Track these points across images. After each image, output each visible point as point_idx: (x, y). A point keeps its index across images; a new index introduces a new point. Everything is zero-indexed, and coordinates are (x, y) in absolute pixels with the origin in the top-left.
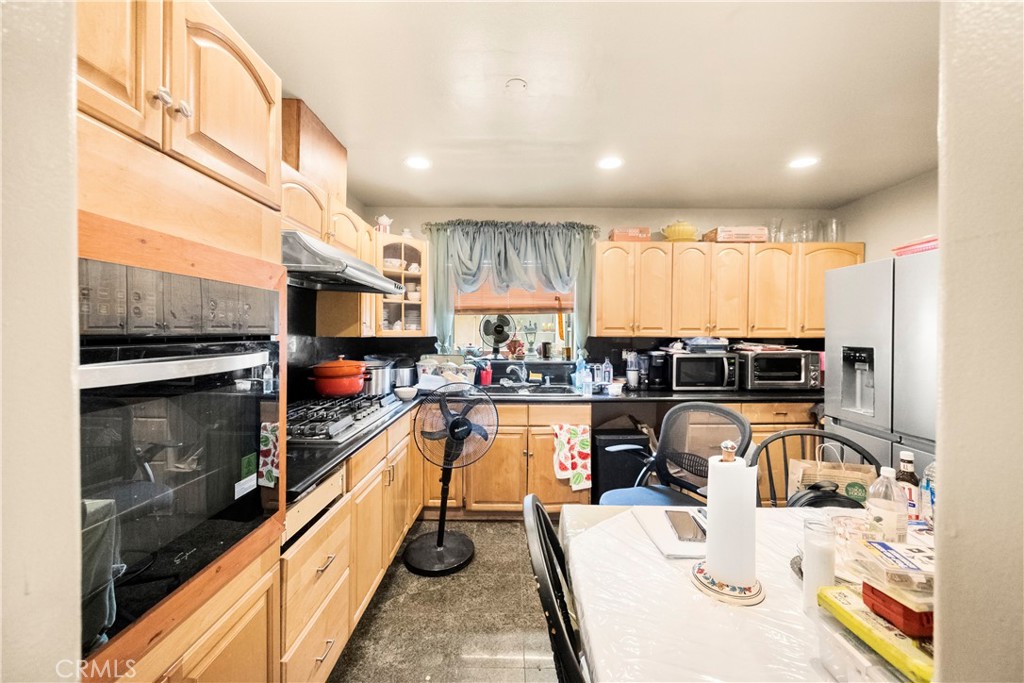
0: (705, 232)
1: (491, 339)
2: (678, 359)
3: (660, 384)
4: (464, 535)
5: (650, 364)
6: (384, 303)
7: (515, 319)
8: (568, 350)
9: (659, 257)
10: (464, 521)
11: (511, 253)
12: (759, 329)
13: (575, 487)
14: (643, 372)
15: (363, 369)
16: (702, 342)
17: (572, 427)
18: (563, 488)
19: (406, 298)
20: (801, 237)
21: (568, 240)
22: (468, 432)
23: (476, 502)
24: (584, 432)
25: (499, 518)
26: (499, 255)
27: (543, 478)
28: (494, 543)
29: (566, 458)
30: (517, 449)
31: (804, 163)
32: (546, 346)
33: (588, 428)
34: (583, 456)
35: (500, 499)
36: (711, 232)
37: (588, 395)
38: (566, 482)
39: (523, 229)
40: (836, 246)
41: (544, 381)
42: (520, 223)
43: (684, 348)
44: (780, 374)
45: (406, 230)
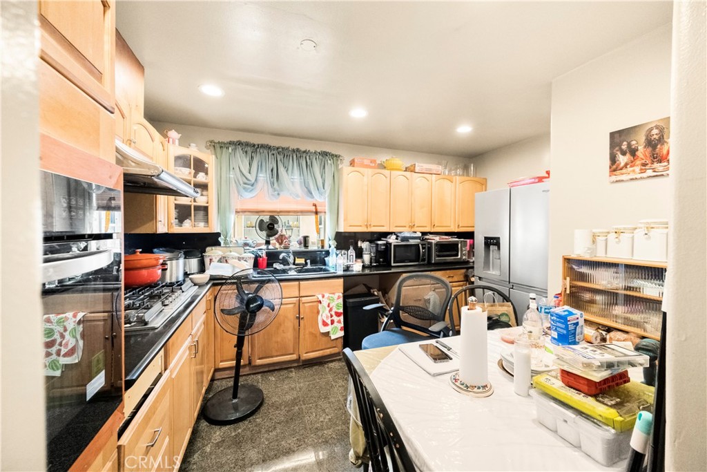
0: (408, 165)
1: (264, 233)
2: (394, 246)
3: (383, 262)
4: (253, 385)
5: (377, 250)
6: (176, 204)
7: (282, 219)
8: (323, 241)
9: (381, 179)
10: (250, 374)
11: (282, 169)
12: (437, 226)
13: (333, 337)
14: (372, 255)
15: (161, 261)
16: (407, 235)
17: (331, 295)
18: (324, 339)
19: (195, 201)
20: (456, 172)
21: (323, 164)
22: (260, 306)
23: (259, 359)
24: (339, 298)
25: (277, 368)
26: (272, 170)
27: (311, 333)
28: (278, 387)
29: (327, 317)
30: (291, 315)
31: (464, 130)
32: (306, 238)
33: (341, 295)
34: (338, 314)
35: (279, 354)
36: (412, 166)
37: (340, 272)
38: (327, 334)
39: (290, 153)
40: (472, 179)
41: (306, 264)
42: (288, 149)
43: (397, 239)
44: (448, 253)
45: (193, 145)
